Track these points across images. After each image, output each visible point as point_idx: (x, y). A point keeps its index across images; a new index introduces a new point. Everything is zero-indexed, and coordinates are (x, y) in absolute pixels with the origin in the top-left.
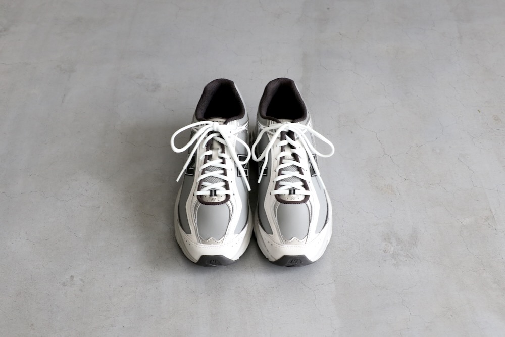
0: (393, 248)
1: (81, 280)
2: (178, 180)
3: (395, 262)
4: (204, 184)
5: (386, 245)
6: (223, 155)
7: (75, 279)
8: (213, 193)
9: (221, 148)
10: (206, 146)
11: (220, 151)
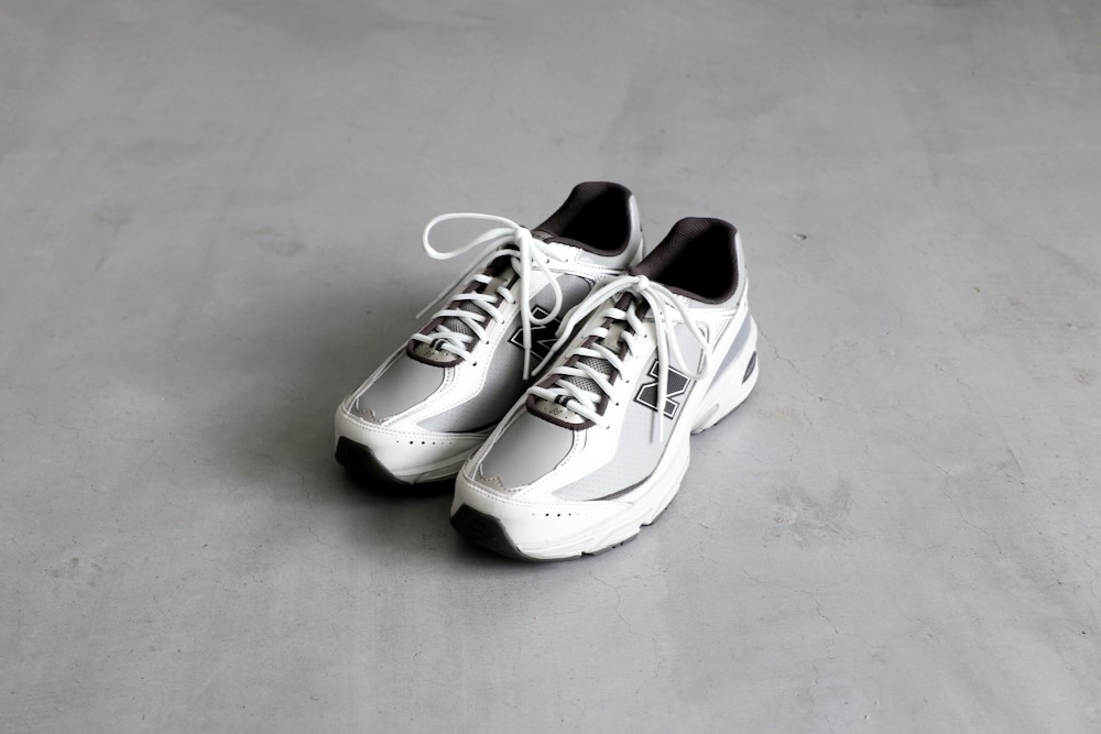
0: (794, 515)
1: (95, 566)
3: (801, 539)
5: (780, 508)
6: (504, 292)
7: (81, 564)
8: (437, 343)
9: (509, 280)
10: (489, 267)
11: (506, 283)
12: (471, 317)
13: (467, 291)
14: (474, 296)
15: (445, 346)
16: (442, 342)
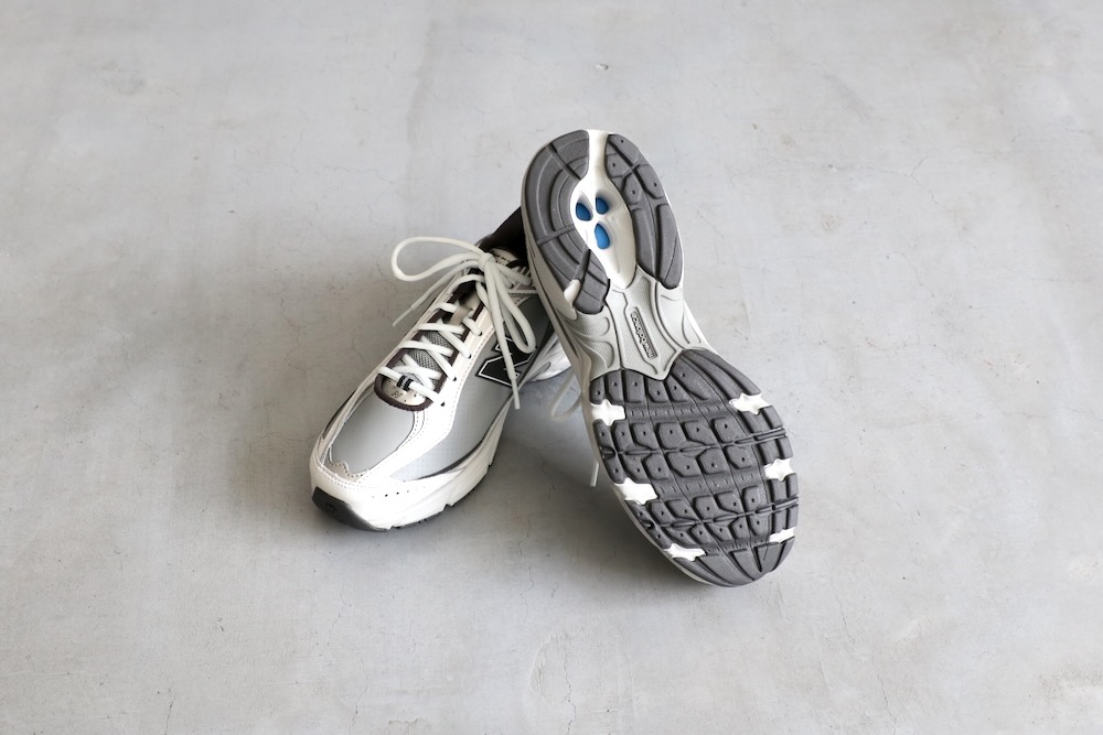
2: (394, 324)
4: (407, 358)
6: (470, 323)
8: (405, 381)
9: (475, 308)
10: (455, 293)
11: (472, 313)
12: (438, 351)
13: (433, 320)
14: (439, 326)
15: (412, 385)
16: (410, 381)
